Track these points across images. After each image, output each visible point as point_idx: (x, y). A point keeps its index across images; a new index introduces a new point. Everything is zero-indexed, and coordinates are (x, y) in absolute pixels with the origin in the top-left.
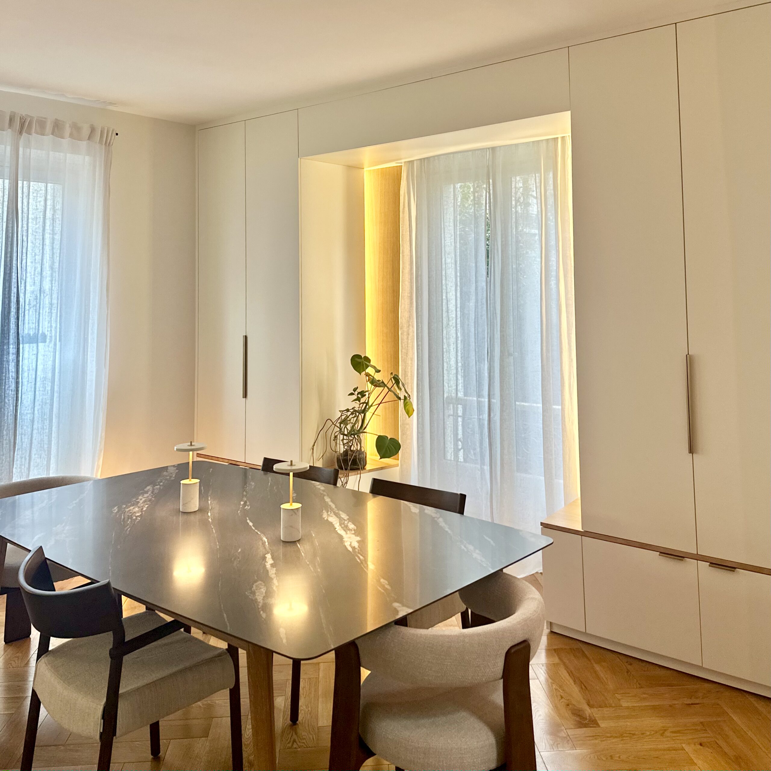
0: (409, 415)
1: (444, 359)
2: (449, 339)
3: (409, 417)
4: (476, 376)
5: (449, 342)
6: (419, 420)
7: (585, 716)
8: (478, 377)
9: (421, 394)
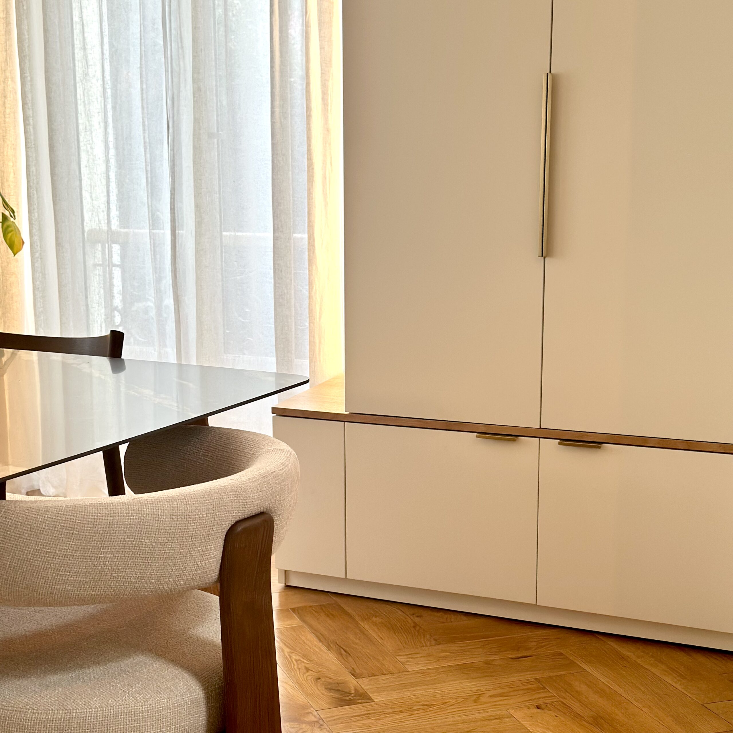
0: (15, 251)
1: (82, 144)
2: (89, 104)
3: (14, 255)
4: (147, 174)
5: (89, 110)
6: (36, 265)
7: (347, 691)
8: (149, 175)
9: (36, 214)
